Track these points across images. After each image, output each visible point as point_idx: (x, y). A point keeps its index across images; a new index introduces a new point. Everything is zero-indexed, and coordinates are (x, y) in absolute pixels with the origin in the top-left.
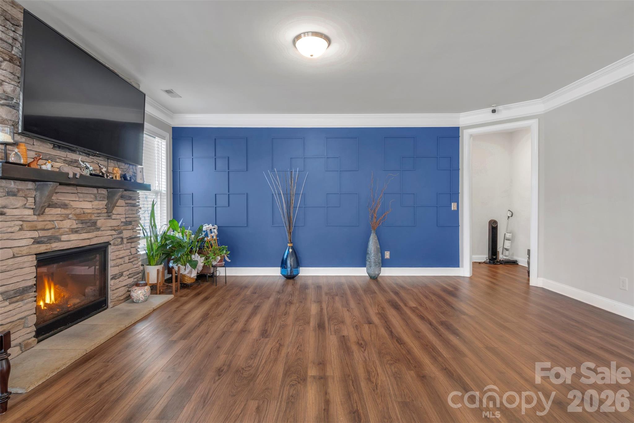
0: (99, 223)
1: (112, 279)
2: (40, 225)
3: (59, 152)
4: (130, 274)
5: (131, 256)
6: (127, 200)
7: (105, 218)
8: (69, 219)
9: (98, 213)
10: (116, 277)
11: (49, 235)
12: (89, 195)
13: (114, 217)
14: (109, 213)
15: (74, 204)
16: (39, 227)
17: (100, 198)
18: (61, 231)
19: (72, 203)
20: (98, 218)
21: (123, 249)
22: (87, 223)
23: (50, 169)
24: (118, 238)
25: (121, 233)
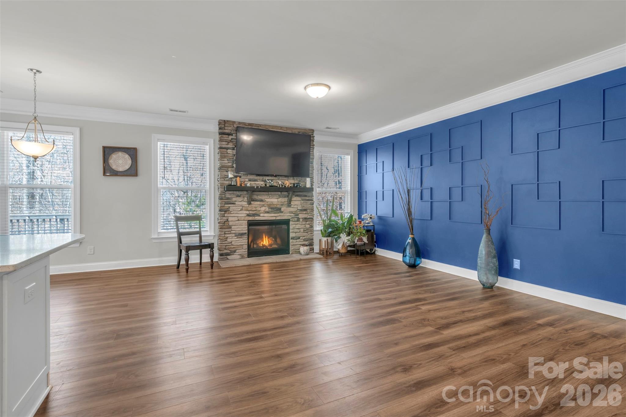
0: (282, 209)
1: (291, 239)
2: (249, 209)
3: (259, 177)
4: (305, 239)
5: (305, 229)
6: (303, 197)
7: (286, 207)
8: (265, 206)
9: (281, 204)
10: (294, 239)
11: (254, 213)
12: (275, 196)
13: (292, 206)
14: (289, 205)
15: (267, 200)
16: (249, 210)
17: (282, 196)
18: (260, 212)
19: (266, 199)
20: (281, 207)
21: (299, 224)
22: (274, 209)
23: (249, 186)
24: (295, 218)
25: (298, 215)
